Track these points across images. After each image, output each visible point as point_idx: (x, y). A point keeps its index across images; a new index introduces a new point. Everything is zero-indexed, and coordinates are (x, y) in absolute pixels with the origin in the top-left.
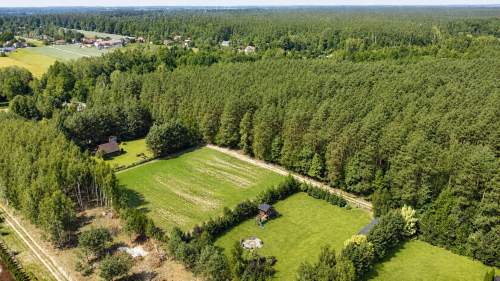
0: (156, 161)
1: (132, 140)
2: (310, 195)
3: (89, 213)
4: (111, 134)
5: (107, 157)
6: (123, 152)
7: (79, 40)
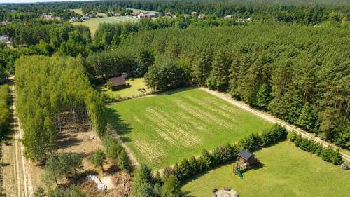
0: (153, 95)
1: (139, 77)
2: (298, 145)
3: (80, 135)
4: (125, 71)
5: (116, 89)
6: (129, 86)
7: (129, 14)
